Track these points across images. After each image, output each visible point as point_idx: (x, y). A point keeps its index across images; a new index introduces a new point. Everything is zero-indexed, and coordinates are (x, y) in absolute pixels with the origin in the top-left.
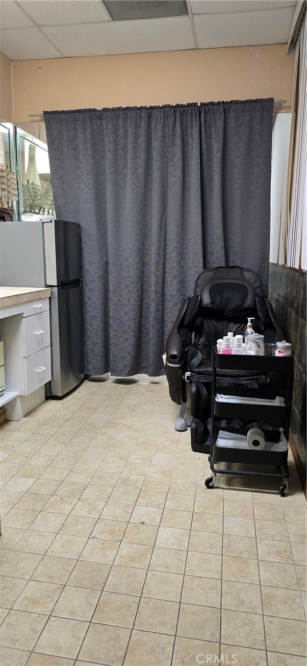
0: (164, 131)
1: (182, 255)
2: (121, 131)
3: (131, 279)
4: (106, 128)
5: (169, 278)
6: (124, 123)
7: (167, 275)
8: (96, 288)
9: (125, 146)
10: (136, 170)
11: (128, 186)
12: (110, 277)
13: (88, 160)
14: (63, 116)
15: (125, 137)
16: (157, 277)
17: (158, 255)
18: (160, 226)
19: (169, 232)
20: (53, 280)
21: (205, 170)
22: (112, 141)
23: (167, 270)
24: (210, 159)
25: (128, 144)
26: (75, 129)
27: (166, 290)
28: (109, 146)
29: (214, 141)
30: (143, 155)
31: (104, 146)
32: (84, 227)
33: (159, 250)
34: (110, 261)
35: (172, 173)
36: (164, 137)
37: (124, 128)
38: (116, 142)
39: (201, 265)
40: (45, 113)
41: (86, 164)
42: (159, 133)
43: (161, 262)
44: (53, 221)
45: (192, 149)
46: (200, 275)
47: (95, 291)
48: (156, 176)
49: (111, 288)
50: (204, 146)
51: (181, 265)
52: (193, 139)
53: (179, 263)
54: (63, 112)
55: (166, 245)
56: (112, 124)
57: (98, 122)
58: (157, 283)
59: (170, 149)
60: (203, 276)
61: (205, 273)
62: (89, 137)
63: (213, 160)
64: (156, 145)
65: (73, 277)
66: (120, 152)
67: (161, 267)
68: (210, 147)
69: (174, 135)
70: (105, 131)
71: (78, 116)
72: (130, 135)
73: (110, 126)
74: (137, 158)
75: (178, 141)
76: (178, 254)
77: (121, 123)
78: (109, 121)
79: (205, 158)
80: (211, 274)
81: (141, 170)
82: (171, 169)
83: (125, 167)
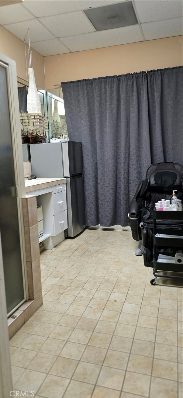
0: (127, 88)
1: (139, 157)
2: (103, 90)
3: (110, 172)
4: (95, 89)
5: (131, 170)
6: (105, 85)
7: (130, 169)
8: (91, 178)
9: (106, 98)
10: (111, 111)
11: (107, 120)
12: (99, 171)
13: (85, 107)
14: (71, 84)
15: (106, 93)
16: (125, 170)
17: (125, 157)
18: (126, 141)
19: (131, 145)
20: (67, 174)
21: (151, 109)
22: (98, 96)
23: (131, 166)
24: (154, 102)
25: (107, 97)
26: (78, 91)
27: (130, 177)
28: (97, 99)
29: (155, 92)
30: (115, 102)
31: (94, 99)
32: (84, 144)
33: (125, 155)
34: (98, 162)
35: (132, 111)
36: (127, 92)
37: (105, 88)
38: (100, 96)
39: (150, 162)
40: (62, 83)
41: (84, 110)
42: (124, 90)
43: (127, 162)
44: (67, 142)
45: (143, 97)
46: (149, 168)
47: (91, 179)
48: (123, 113)
49: (99, 177)
50: (150, 95)
51: (139, 162)
52: (143, 91)
53: (137, 161)
54: (71, 82)
55: (129, 152)
56: (98, 87)
57: (91, 86)
58: (125, 173)
59: (131, 98)
60: (151, 168)
61: (152, 167)
62: (85, 94)
63: (155, 102)
64: (123, 96)
65: (78, 172)
66: (103, 102)
67: (127, 164)
68: (153, 95)
69: (133, 90)
70: (94, 90)
71: (80, 83)
72: (108, 92)
73: (97, 87)
74: (112, 104)
75: (135, 93)
76: (136, 156)
77: (103, 85)
78: (96, 85)
79: (151, 101)
80: (155, 167)
81: (114, 111)
82: (131, 109)
83: (106, 110)
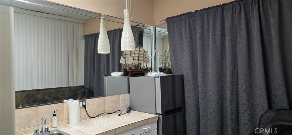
0: (232, 17)
1: (251, 95)
2: (206, 21)
3: (213, 109)
4: (197, 21)
5: (241, 110)
6: (208, 16)
7: (240, 109)
8: (192, 113)
9: (208, 29)
10: (215, 42)
11: (210, 52)
12: (200, 107)
13: (187, 39)
14: (175, 18)
15: (208, 24)
16: (232, 109)
17: (232, 95)
18: (232, 76)
19: (239, 80)
21: (265, 37)
22: (200, 27)
23: (240, 105)
24: (269, 30)
25: (210, 28)
26: (181, 24)
27: (240, 119)
28: (198, 30)
29: (271, 18)
30: (219, 33)
31: (196, 30)
32: (185, 76)
33: (232, 91)
34: (200, 97)
35: (240, 42)
36: (233, 20)
37: (208, 19)
38: (202, 28)
39: (266, 105)
40: (167, 19)
41: (186, 42)
42: (229, 18)
43: (235, 100)
44: (160, 77)
45: (254, 25)
46: (263, 114)
47: (192, 114)
48: (228, 44)
49: (201, 114)
50: (263, 22)
51: (251, 102)
52: (254, 18)
53: (248, 101)
54: (175, 17)
55: (238, 88)
56: (200, 18)
57: (193, 18)
58: (232, 113)
59: (238, 27)
60: (266, 115)
61: (268, 113)
62: (187, 27)
63: (271, 30)
64: (227, 26)
65: (178, 105)
66: (206, 33)
67: (234, 102)
68: (268, 22)
69: (240, 17)
70: (196, 22)
71: (182, 17)
72: (211, 23)
73: (199, 19)
74: (215, 35)
75: (243, 21)
76: (247, 94)
77: (206, 17)
78: (198, 17)
79: (264, 29)
80: (272, 114)
81: (218, 42)
82: (238, 39)
83: (209, 41)
